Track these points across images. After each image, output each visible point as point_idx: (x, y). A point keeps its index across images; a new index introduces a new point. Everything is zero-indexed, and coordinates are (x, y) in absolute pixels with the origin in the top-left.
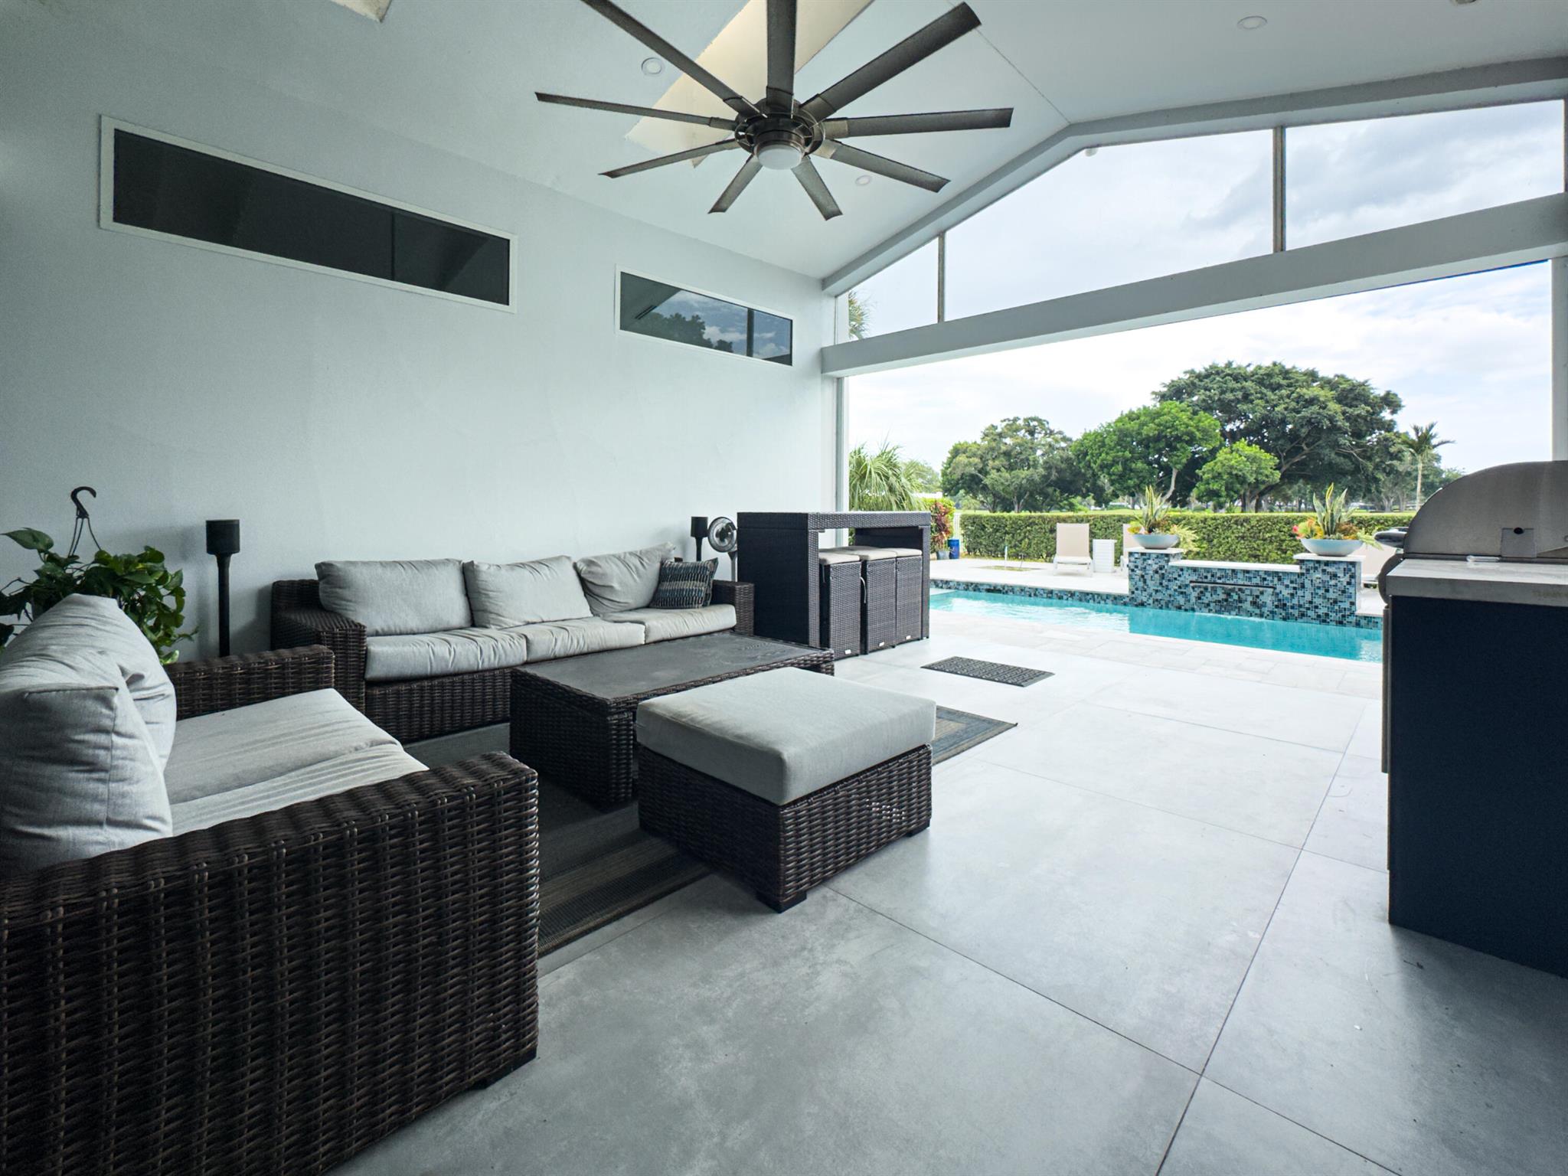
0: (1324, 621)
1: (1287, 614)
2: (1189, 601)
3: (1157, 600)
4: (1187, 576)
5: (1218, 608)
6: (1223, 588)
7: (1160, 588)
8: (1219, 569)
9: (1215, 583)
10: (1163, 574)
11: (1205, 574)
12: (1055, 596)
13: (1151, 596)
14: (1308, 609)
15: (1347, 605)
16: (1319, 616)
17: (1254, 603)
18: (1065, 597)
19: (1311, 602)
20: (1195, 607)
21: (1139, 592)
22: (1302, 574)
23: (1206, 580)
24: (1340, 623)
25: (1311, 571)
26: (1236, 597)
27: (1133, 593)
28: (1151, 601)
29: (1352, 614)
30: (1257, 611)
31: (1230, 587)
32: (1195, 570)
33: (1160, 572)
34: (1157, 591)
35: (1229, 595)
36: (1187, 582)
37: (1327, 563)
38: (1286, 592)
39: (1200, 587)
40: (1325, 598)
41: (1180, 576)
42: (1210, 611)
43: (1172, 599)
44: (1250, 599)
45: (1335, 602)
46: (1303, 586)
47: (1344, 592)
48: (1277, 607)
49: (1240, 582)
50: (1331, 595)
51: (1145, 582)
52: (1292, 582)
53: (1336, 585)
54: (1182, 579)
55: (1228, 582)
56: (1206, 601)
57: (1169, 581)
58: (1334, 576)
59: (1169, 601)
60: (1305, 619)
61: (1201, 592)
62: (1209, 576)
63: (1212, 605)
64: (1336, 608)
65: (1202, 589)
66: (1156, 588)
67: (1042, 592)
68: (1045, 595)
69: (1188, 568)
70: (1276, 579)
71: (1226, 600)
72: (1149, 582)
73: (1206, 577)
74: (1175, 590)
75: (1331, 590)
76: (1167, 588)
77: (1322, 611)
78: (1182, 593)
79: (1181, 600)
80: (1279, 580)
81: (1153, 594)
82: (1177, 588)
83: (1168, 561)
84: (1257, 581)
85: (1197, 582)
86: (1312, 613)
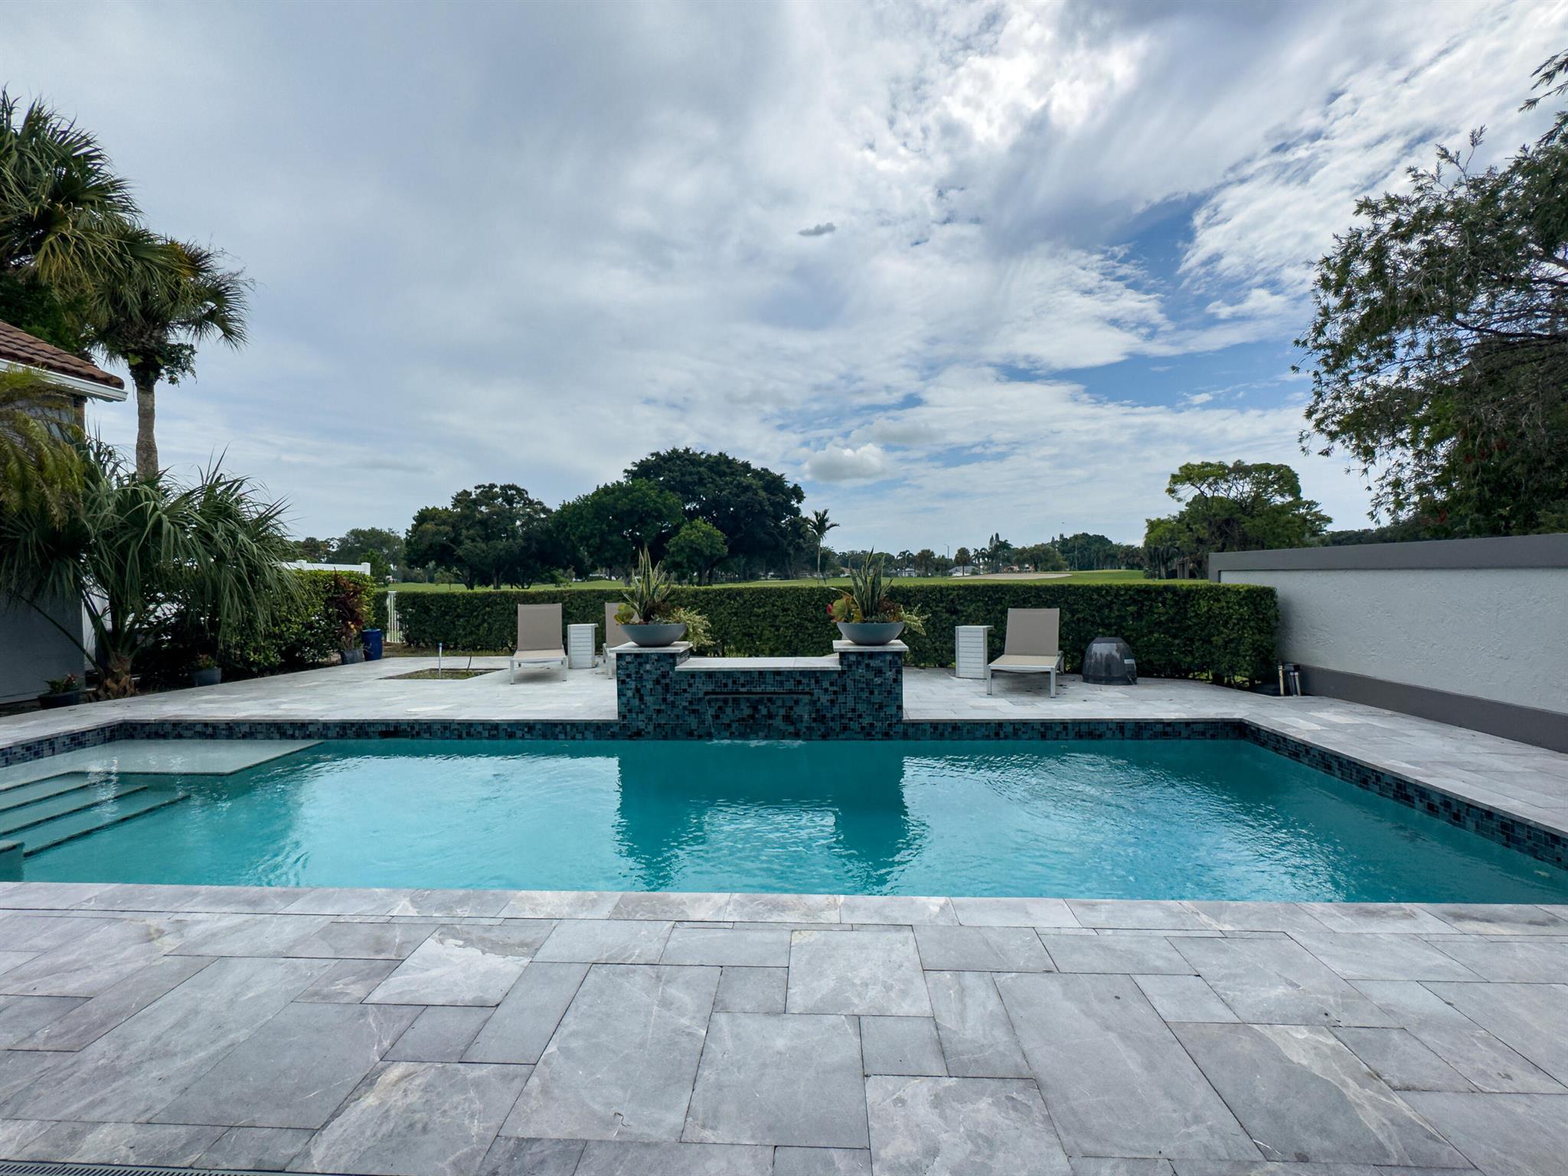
0: (869, 734)
1: (826, 728)
2: (703, 722)
3: (659, 725)
4: (700, 686)
5: (742, 729)
6: (748, 700)
7: (663, 707)
8: (741, 671)
9: (737, 691)
10: (667, 685)
11: (724, 681)
12: (502, 734)
13: (650, 719)
14: (851, 719)
16: (863, 728)
17: (787, 718)
18: (519, 733)
19: (854, 710)
20: (713, 730)
21: (634, 716)
22: (843, 671)
23: (724, 689)
24: (886, 735)
25: (854, 668)
26: (764, 711)
27: (624, 717)
28: (651, 728)
29: (899, 721)
30: (791, 729)
31: (756, 696)
32: (710, 674)
33: (662, 681)
34: (659, 711)
35: (755, 709)
36: (701, 695)
37: (871, 655)
38: (825, 699)
39: (717, 700)
40: (869, 702)
41: (690, 685)
42: (732, 736)
43: (681, 721)
44: (782, 712)
45: (881, 707)
46: (844, 689)
47: (889, 693)
48: (814, 720)
49: (770, 689)
50: (877, 698)
51: (641, 699)
52: (832, 684)
53: (880, 685)
54: (694, 690)
55: (754, 690)
56: (727, 722)
57: (676, 694)
58: (879, 672)
59: (678, 726)
60: (847, 733)
61: (720, 708)
62: (730, 682)
63: (734, 725)
64: (882, 714)
65: (721, 704)
66: (657, 707)
67: (480, 729)
68: (486, 734)
69: (702, 672)
70: (813, 681)
71: (752, 717)
72: (648, 699)
74: (685, 708)
75: (876, 691)
76: (673, 705)
77: (866, 721)
78: (694, 711)
79: (693, 722)
80: (817, 682)
81: (654, 716)
82: (687, 704)
83: (674, 664)
84: (790, 685)
85: (714, 693)
86: (854, 725)
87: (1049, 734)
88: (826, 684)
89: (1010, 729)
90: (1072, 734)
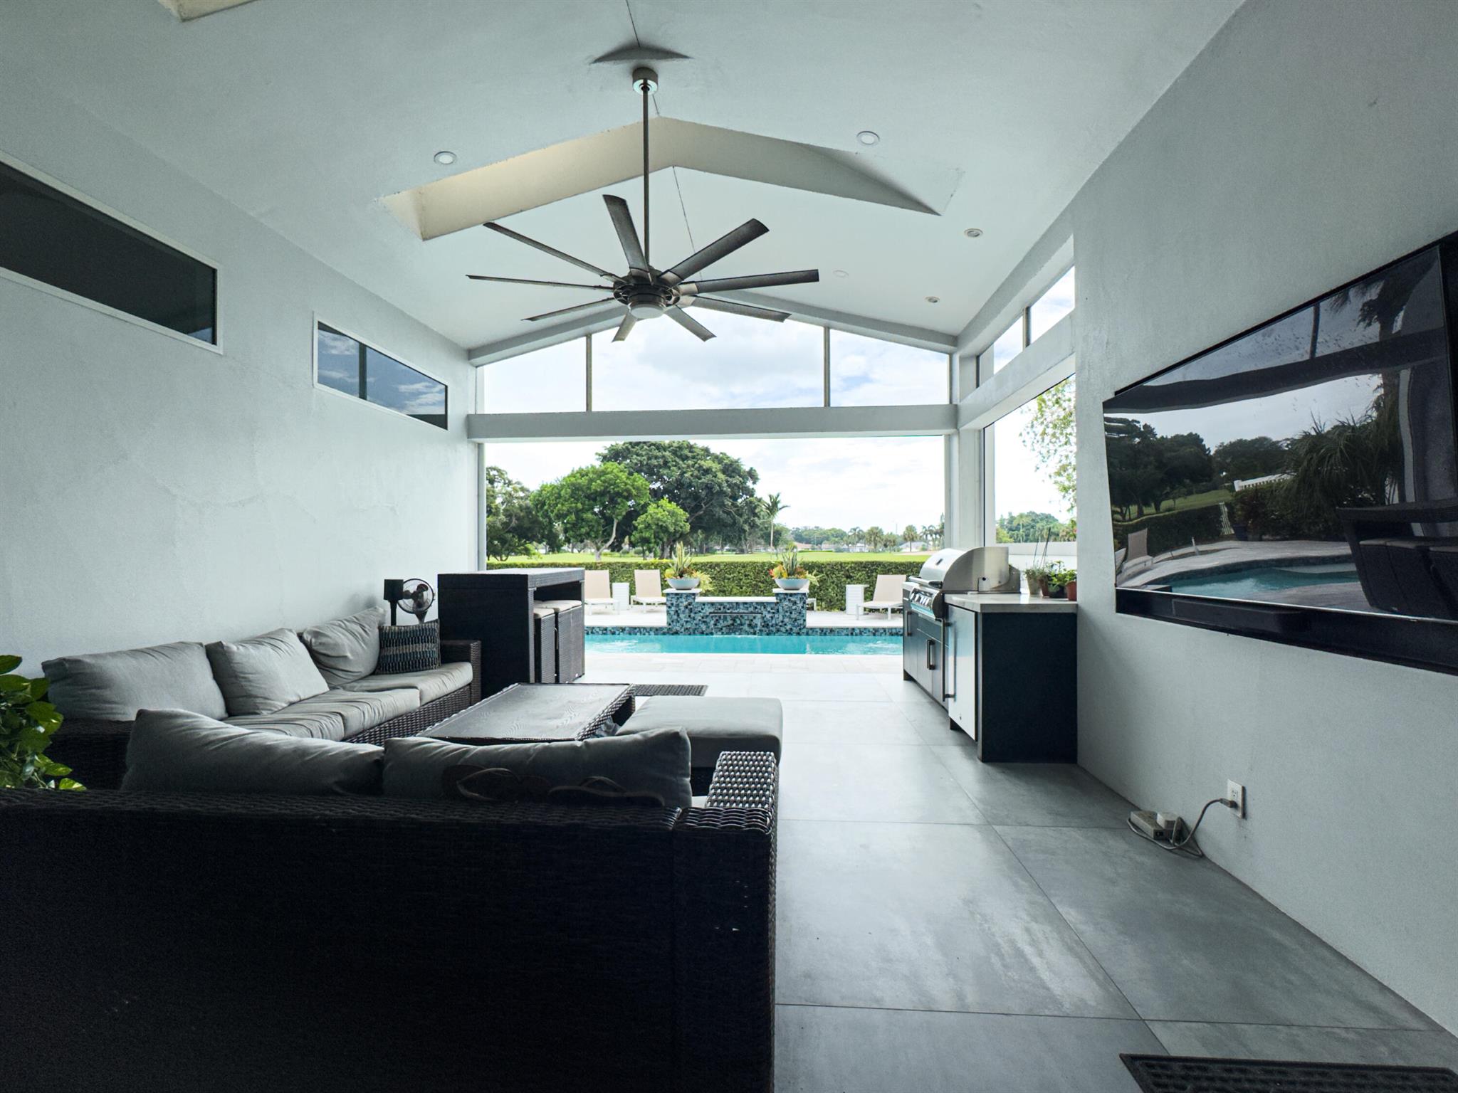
0: (790, 633)
1: (769, 631)
2: (708, 627)
3: (688, 629)
4: (708, 609)
5: (728, 631)
6: (731, 616)
7: (689, 620)
8: (729, 603)
9: (726, 613)
10: (691, 609)
11: (719, 606)
12: (609, 632)
13: (683, 626)
14: (781, 626)
15: (802, 622)
16: (787, 630)
17: (750, 625)
18: (617, 632)
19: (782, 622)
20: (713, 631)
21: (675, 624)
22: (778, 603)
23: (719, 611)
24: (798, 634)
25: (783, 601)
26: (739, 622)
27: (670, 624)
28: (683, 630)
29: (805, 627)
30: (752, 631)
31: (735, 615)
32: (712, 604)
33: (689, 607)
34: (687, 622)
35: (734, 621)
36: (708, 613)
37: (791, 595)
38: (768, 616)
39: (716, 616)
40: (790, 618)
41: (702, 609)
42: (723, 633)
43: (697, 627)
44: (747, 622)
45: (796, 620)
46: (778, 611)
47: (800, 613)
48: (763, 626)
49: (741, 611)
50: (793, 616)
51: (678, 616)
52: (772, 609)
53: (796, 609)
54: (704, 611)
55: (734, 612)
56: (720, 627)
57: (695, 613)
58: (795, 603)
59: (696, 629)
60: (779, 633)
61: (717, 620)
62: (722, 607)
63: (724, 629)
64: (796, 624)
65: (717, 618)
66: (686, 620)
67: (598, 630)
68: (601, 632)
69: (708, 603)
70: (762, 608)
71: (733, 625)
72: (681, 616)
73: (720, 609)
74: (700, 620)
75: (793, 612)
76: (694, 619)
77: (788, 627)
78: (704, 622)
79: (703, 627)
80: (765, 608)
81: (685, 624)
82: (700, 618)
83: (694, 599)
84: (751, 609)
85: (714, 613)
86: (783, 629)
88: (769, 609)
89: (858, 631)
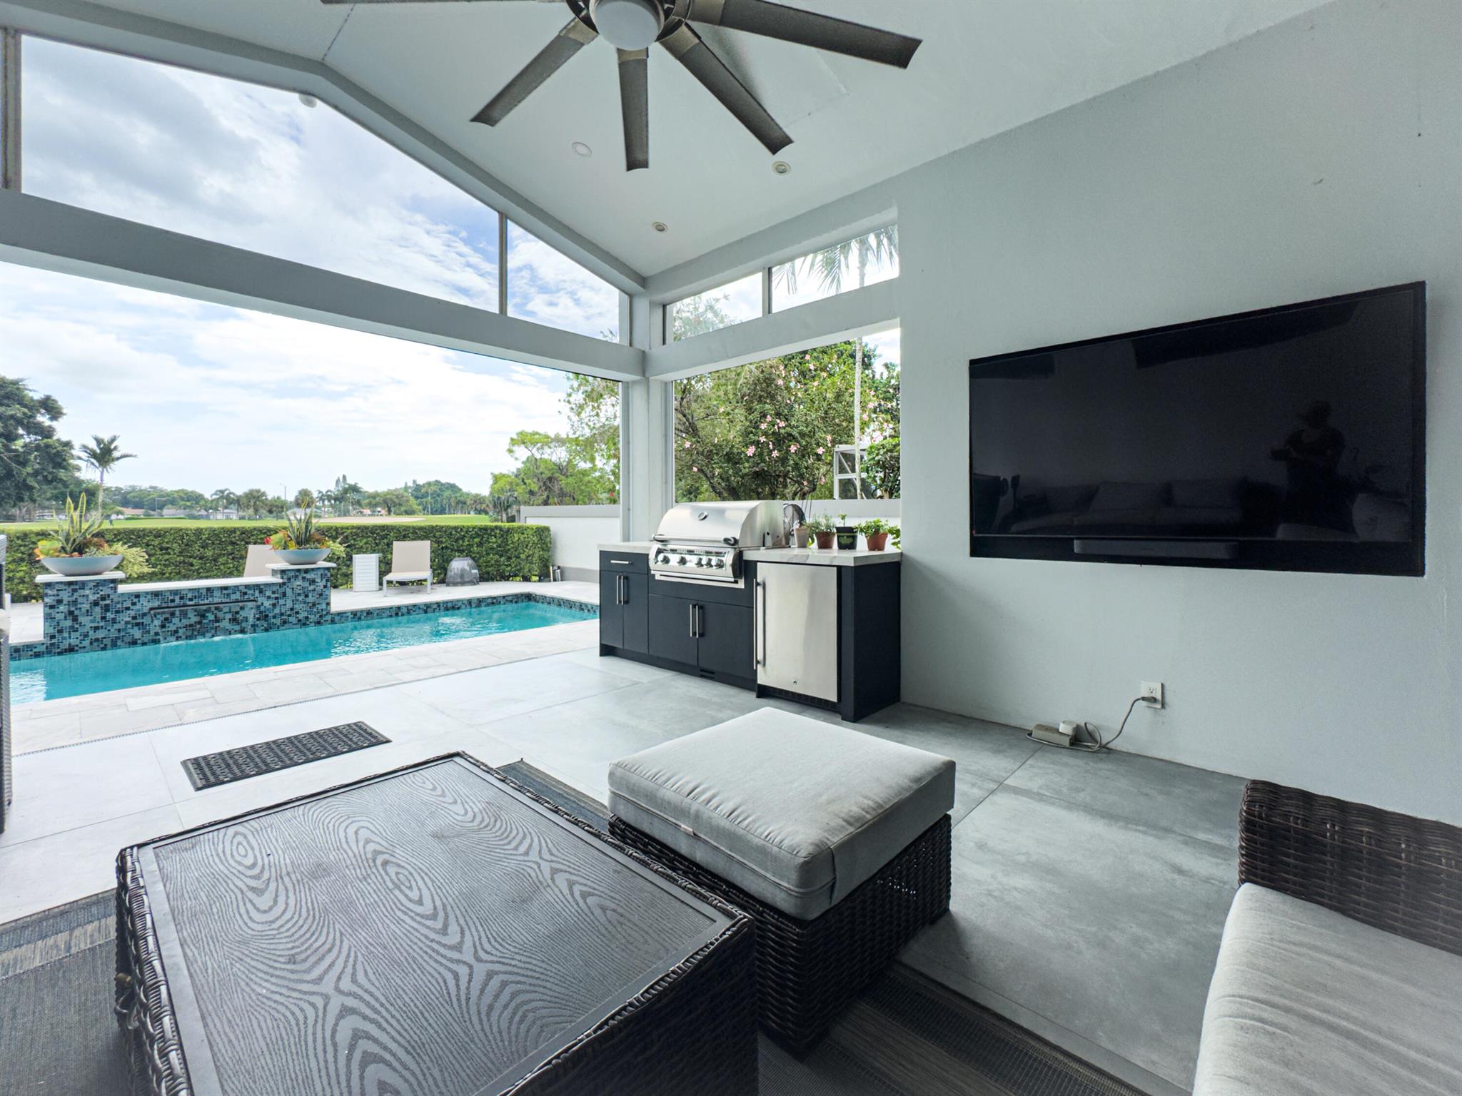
0: (304, 624)
1: (268, 624)
2: (148, 632)
3: (97, 640)
5: (188, 633)
6: (196, 611)
7: (102, 624)
8: (190, 590)
9: (185, 605)
10: (107, 606)
11: (172, 598)
13: (84, 636)
14: (289, 616)
15: (324, 606)
16: (300, 621)
17: (234, 620)
19: (292, 609)
20: (158, 637)
21: (64, 635)
22: (284, 584)
23: (173, 604)
24: (319, 623)
25: (293, 580)
26: (211, 617)
27: (51, 638)
28: (86, 643)
29: (328, 613)
30: (237, 628)
31: (205, 607)
32: (156, 594)
33: (101, 603)
34: (96, 628)
35: (203, 616)
36: (146, 610)
37: (306, 571)
39: (164, 613)
40: (305, 603)
41: (133, 604)
42: (178, 638)
43: (122, 634)
44: (229, 616)
45: (314, 605)
46: (284, 595)
47: (321, 595)
48: (258, 619)
49: (216, 600)
50: (311, 599)
51: (75, 619)
52: (274, 593)
53: (314, 590)
54: (138, 607)
55: (201, 602)
56: (173, 628)
57: (117, 612)
58: (313, 582)
59: (117, 638)
60: (286, 626)
61: (166, 619)
62: (177, 598)
63: (180, 631)
64: (315, 610)
65: (167, 616)
66: (94, 625)
69: (147, 593)
70: (257, 592)
71: (200, 623)
72: (82, 620)
74: (127, 623)
75: (310, 595)
76: (113, 622)
77: (301, 616)
78: (137, 624)
79: (137, 633)
80: (261, 592)
81: (91, 633)
82: (130, 619)
84: (237, 596)
85: (159, 608)
86: (292, 619)
87: (429, 610)
88: (268, 593)
89: (404, 610)
90: (442, 608)
